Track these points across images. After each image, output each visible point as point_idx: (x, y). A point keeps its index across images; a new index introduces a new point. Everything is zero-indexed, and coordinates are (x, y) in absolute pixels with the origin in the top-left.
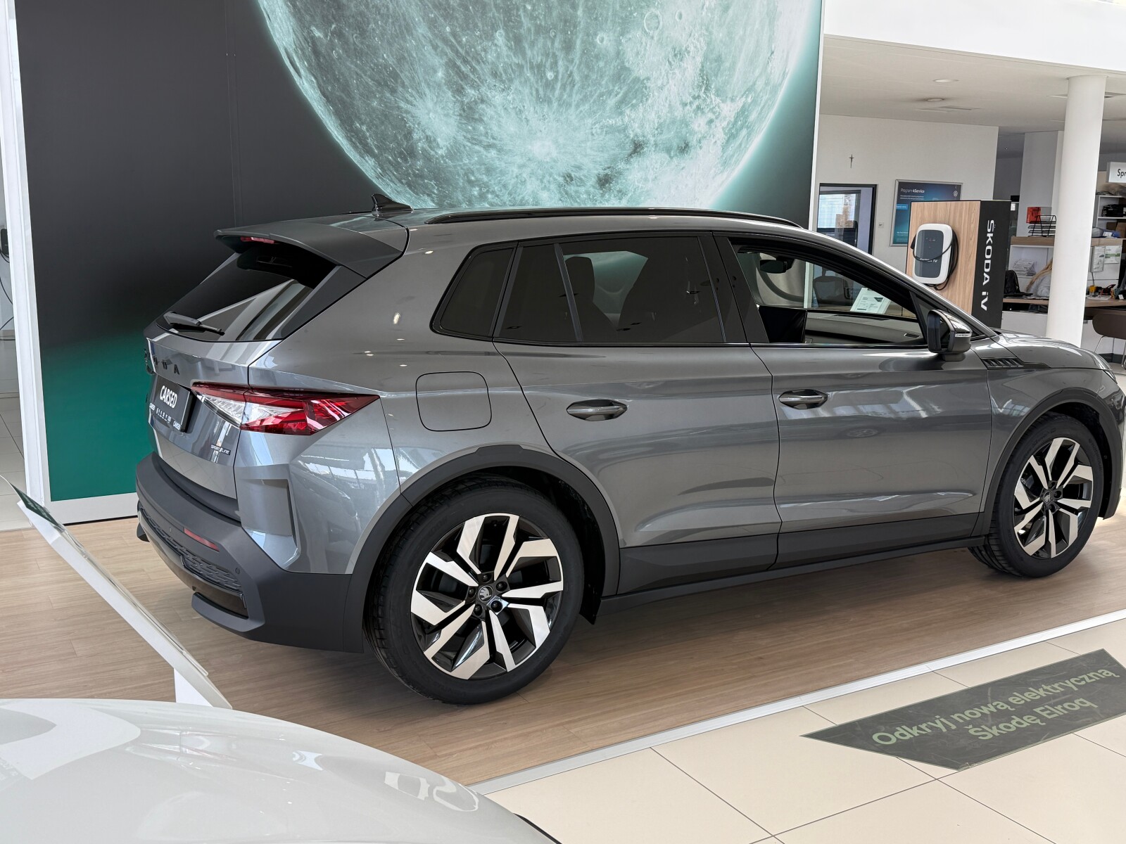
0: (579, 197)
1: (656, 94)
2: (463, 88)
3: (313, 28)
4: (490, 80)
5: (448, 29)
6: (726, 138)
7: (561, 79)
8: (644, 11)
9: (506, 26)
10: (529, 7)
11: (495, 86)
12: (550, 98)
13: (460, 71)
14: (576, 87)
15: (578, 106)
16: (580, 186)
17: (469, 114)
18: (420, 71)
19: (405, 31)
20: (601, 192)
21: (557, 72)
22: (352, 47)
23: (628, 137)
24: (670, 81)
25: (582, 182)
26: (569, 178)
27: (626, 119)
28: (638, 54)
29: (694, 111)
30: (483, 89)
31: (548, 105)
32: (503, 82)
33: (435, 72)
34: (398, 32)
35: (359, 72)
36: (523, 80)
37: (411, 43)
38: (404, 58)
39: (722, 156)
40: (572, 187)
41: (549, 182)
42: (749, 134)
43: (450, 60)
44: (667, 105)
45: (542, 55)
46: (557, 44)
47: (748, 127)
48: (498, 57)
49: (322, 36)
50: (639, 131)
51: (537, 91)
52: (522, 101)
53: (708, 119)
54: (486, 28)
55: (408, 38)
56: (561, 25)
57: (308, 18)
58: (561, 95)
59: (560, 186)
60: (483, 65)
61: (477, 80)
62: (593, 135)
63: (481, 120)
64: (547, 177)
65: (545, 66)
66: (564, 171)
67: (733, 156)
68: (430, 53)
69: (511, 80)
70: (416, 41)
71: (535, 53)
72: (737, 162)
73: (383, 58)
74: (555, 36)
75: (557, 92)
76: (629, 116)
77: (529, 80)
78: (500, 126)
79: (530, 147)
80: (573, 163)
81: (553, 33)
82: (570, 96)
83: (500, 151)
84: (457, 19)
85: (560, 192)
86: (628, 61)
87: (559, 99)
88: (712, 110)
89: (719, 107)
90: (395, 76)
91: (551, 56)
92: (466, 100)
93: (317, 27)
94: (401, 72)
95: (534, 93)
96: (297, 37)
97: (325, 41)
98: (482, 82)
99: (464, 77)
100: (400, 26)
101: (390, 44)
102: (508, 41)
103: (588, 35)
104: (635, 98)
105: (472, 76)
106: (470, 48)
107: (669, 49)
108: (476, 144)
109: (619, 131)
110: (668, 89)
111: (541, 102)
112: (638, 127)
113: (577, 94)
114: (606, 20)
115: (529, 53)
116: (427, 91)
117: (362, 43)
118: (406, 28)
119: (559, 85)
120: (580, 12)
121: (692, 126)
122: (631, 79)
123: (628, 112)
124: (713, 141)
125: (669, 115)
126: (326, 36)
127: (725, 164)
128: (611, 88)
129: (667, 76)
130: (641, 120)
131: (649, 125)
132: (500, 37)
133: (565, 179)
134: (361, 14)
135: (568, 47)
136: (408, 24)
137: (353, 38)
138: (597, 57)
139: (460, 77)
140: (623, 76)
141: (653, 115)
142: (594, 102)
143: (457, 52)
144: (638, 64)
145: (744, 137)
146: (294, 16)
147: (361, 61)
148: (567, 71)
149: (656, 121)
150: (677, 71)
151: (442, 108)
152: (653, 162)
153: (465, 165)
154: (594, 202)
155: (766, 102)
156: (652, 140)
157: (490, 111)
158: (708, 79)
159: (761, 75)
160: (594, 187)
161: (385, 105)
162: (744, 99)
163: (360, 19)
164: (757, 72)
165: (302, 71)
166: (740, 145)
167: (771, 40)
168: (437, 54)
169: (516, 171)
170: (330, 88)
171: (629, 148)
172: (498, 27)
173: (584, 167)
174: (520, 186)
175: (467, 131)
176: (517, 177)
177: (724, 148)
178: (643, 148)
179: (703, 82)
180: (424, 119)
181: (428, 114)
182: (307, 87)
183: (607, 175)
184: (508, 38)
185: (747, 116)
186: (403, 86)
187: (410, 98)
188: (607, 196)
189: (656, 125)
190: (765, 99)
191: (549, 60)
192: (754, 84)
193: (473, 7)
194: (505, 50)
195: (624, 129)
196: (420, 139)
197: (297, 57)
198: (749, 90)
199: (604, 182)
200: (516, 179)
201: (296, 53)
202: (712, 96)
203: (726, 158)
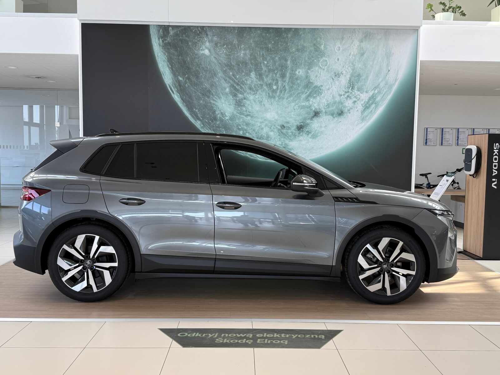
0: (288, 134)
1: (326, 92)
2: (237, 94)
3: (179, 77)
4: (248, 91)
5: (231, 73)
6: (364, 108)
7: (280, 88)
8: (320, 59)
9: (255, 70)
10: (266, 62)
11: (250, 93)
12: (275, 96)
13: (236, 88)
14: (287, 91)
15: (287, 98)
16: (288, 130)
17: (239, 104)
18: (220, 89)
19: (214, 76)
20: (299, 132)
21: (278, 86)
22: (193, 82)
23: (312, 110)
24: (333, 86)
25: (289, 128)
26: (283, 127)
27: (311, 103)
28: (316, 76)
29: (346, 98)
30: (245, 94)
31: (274, 99)
32: (254, 91)
33: (225, 89)
34: (211, 76)
35: (195, 91)
36: (262, 90)
37: (216, 79)
38: (213, 85)
39: (361, 116)
40: (285, 130)
41: (274, 128)
42: (376, 107)
43: (231, 84)
44: (331, 96)
45: (271, 80)
46: (278, 75)
47: (375, 104)
48: (252, 82)
49: (182, 79)
50: (317, 107)
51: (269, 94)
52: (262, 98)
53: (353, 101)
54: (247, 72)
56: (280, 68)
57: (177, 73)
58: (280, 95)
59: (279, 130)
60: (245, 85)
61: (243, 91)
62: (294, 109)
63: (244, 106)
64: (273, 127)
65: (272, 84)
66: (281, 124)
67: (367, 116)
68: (223, 82)
69: (257, 90)
70: (218, 78)
71: (268, 79)
72: (370, 119)
73: (205, 86)
74: (277, 72)
75: (278, 94)
76: (312, 101)
77: (265, 90)
78: (252, 108)
79: (265, 115)
80: (285, 121)
81: (276, 72)
82: (284, 95)
83: (252, 117)
84: (235, 69)
85: (279, 132)
86: (312, 80)
87: (279, 96)
88: (355, 97)
89: (359, 96)
90: (209, 91)
91: (275, 80)
92: (238, 99)
93: (180, 77)
94: (212, 90)
95: (267, 94)
96: (173, 80)
97: (183, 81)
98: (245, 92)
99: (237, 90)
100: (212, 74)
101: (208, 80)
103: (292, 71)
104: (315, 94)
105: (241, 90)
106: (240, 79)
107: (333, 73)
108: (242, 115)
109: (307, 108)
110: (332, 90)
111: (271, 98)
112: (317, 106)
113: (287, 94)
114: (301, 64)
115: (265, 80)
116: (222, 96)
117: (197, 81)
118: (215, 74)
119: (279, 91)
120: (289, 62)
121: (345, 104)
122: (313, 86)
123: (312, 100)
124: (356, 110)
125: (332, 100)
126: (184, 79)
127: (363, 119)
128: (303, 90)
129: (331, 84)
130: (317, 103)
131: (322, 104)
132: (253, 75)
133: (281, 127)
134: (197, 71)
135: (283, 76)
136: (215, 73)
137: (194, 79)
138: (297, 79)
139: (235, 90)
140: (309, 86)
141: (324, 101)
142: (295, 96)
143: (234, 81)
144: (317, 81)
145: (373, 108)
146: (172, 73)
147: (197, 87)
148: (282, 85)
149: (326, 103)
150: (336, 82)
151: (228, 102)
152: (324, 119)
153: (237, 122)
154: (295, 136)
155: (386, 92)
156: (324, 110)
157: (248, 102)
158: (353, 84)
159: (382, 81)
160: (295, 130)
161: (205, 102)
162: (373, 92)
163: (196, 72)
164: (380, 80)
165: (175, 92)
166: (372, 111)
167: (388, 65)
168: (226, 83)
169: (259, 124)
170: (184, 97)
171: (312, 114)
172: (252, 71)
173: (290, 122)
174: (260, 130)
175: (238, 110)
176: (259, 127)
177: (363, 112)
178: (319, 114)
179: (350, 86)
180: (220, 107)
181: (222, 104)
182: (176, 97)
183: (301, 125)
184: (256, 75)
185: (375, 99)
186: (213, 95)
187: (215, 99)
188: (301, 134)
189: (326, 105)
190: (385, 91)
191: (274, 82)
192: (379, 85)
193: (242, 65)
194: (255, 79)
195: (310, 106)
196: (219, 114)
197: (173, 87)
198: (376, 87)
199: (300, 128)
200: (259, 128)
201: (173, 86)
202: (356, 91)
203: (363, 117)
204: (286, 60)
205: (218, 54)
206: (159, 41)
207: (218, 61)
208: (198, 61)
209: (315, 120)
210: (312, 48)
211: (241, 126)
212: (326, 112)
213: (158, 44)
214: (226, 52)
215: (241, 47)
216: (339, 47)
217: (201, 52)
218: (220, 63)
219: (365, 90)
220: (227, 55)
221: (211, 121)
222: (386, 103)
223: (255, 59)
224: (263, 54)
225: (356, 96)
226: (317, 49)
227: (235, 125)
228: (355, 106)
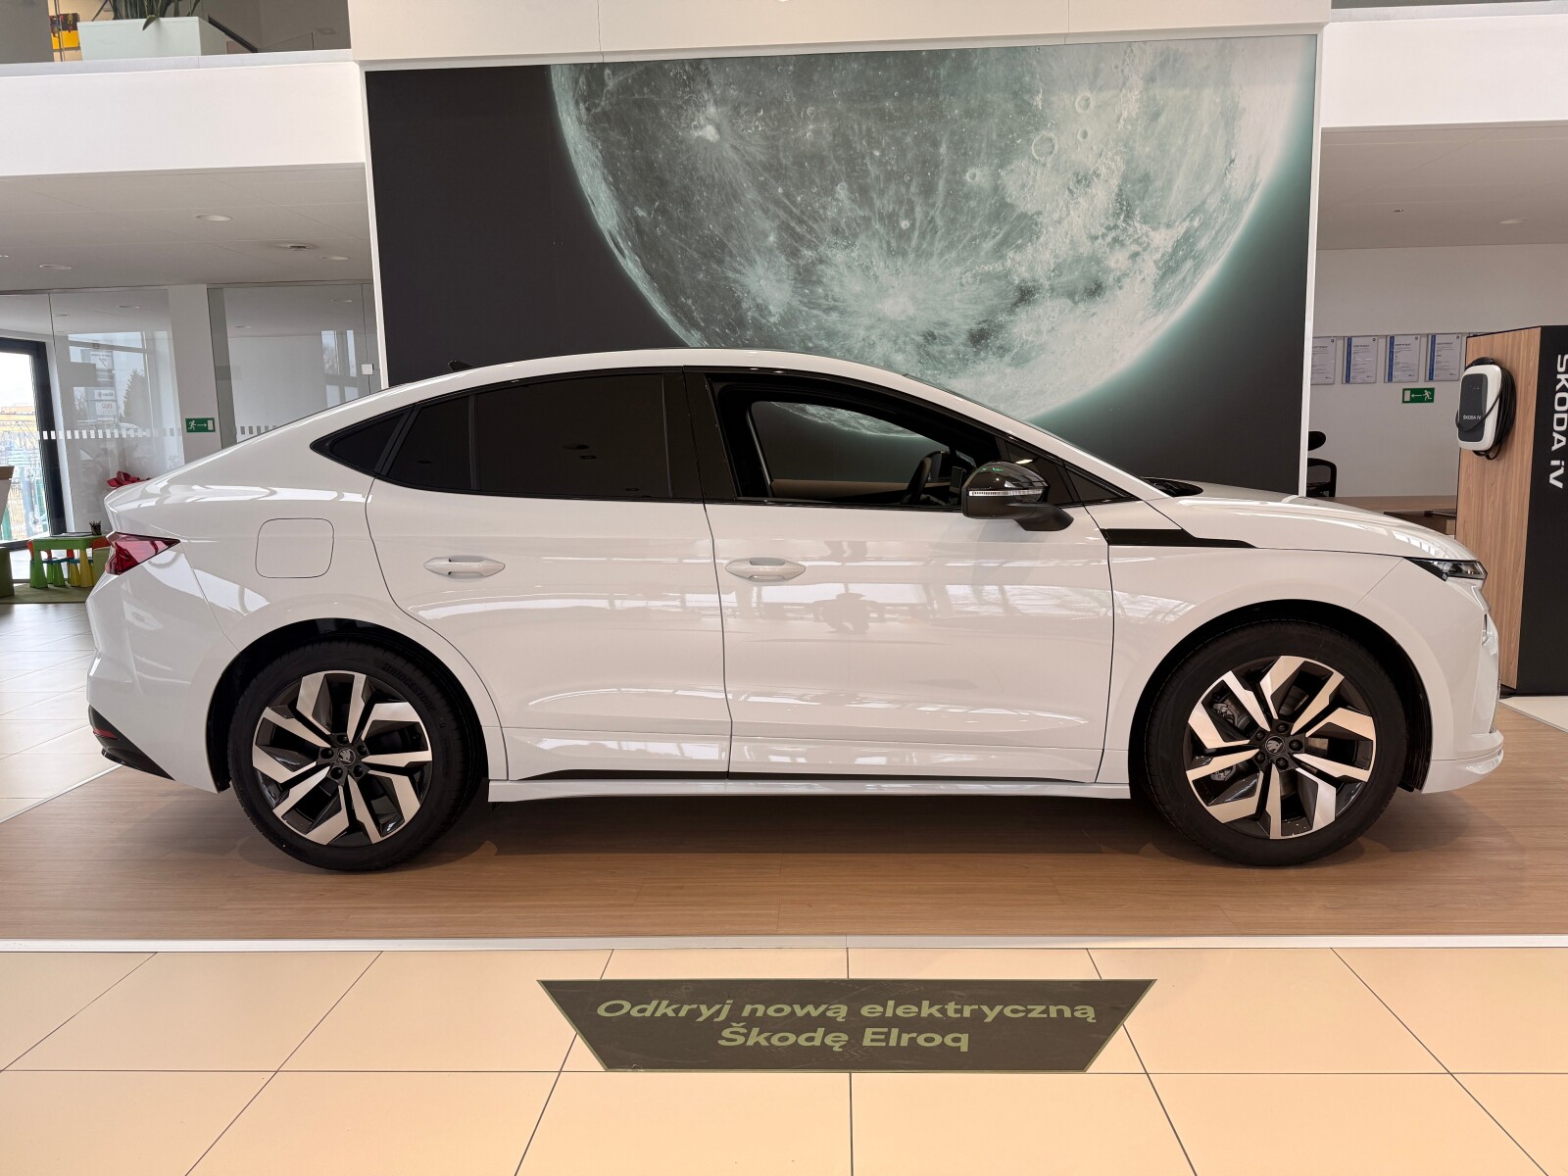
0: (944, 358)
1: (1051, 230)
2: (798, 250)
3: (636, 208)
4: (830, 238)
5: (780, 190)
6: (1160, 273)
7: (920, 227)
8: (1031, 136)
9: (848, 177)
10: (877, 153)
11: (836, 243)
12: (905, 250)
13: (795, 232)
14: (939, 234)
15: (941, 255)
16: (945, 345)
17: (806, 277)
18: (750, 237)
19: (732, 199)
20: (975, 350)
21: (914, 220)
22: (677, 222)
23: (1012, 284)
24: (1071, 214)
25: (948, 340)
26: (930, 337)
27: (1009, 263)
28: (1023, 187)
29: (1108, 244)
30: (822, 249)
31: (903, 257)
32: (847, 238)
33: (766, 236)
34: (725, 200)
35: (683, 245)
36: (870, 233)
37: (739, 210)
38: (732, 227)
39: (1155, 296)
40: (935, 347)
41: (905, 343)
42: (1196, 267)
43: (782, 222)
44: (1068, 242)
45: (894, 203)
47: (1194, 258)
48: (840, 211)
49: (645, 215)
50: (1026, 275)
51: (888, 243)
52: (869, 256)
53: (1130, 253)
54: (824, 183)
55: (735, 205)
56: (918, 167)
57: (631, 199)
58: (919, 245)
59: (919, 346)
60: (821, 223)
61: (814, 239)
62: (962, 285)
63: (819, 282)
64: (903, 338)
65: (898, 215)
66: (924, 329)
67: (1170, 296)
68: (760, 218)
69: (855, 236)
70: (744, 207)
71: (885, 202)
72: (1178, 302)
73: (709, 230)
74: (911, 181)
75: (914, 243)
76: (1013, 259)
77: (879, 232)
78: (842, 286)
79: (879, 306)
80: (936, 320)
81: (908, 178)
82: (931, 244)
83: (842, 313)
84: (791, 178)
85: (919, 354)
86: (1010, 197)
87: (918, 249)
88: (1136, 241)
89: (1147, 236)
90: (722, 246)
91: (905, 203)
92: (801, 263)
93: (640, 207)
94: (729, 241)
95: (885, 246)
96: (621, 219)
97: (648, 220)
98: (821, 242)
99: (799, 238)
100: (727, 194)
101: (716, 214)
102: (852, 193)
103: (954, 173)
104: (1022, 237)
105: (809, 236)
106: (806, 206)
107: (1069, 175)
108: (813, 308)
109: (999, 278)
110: (1067, 223)
111: (894, 255)
112: (1026, 271)
113: (940, 241)
114: (979, 155)
115: (878, 203)
116: (758, 258)
117: (686, 217)
118: (733, 196)
119: (916, 233)
120: (943, 150)
121: (1104, 263)
122: (1014, 216)
123: (1011, 254)
124: (1140, 278)
125: (1070, 252)
126: (650, 214)
127: (1160, 304)
128: (987, 228)
129: (1066, 209)
130: (1028, 263)
131: (1042, 267)
132: (842, 191)
133: (926, 338)
134: (686, 188)
135: (928, 190)
136: (736, 191)
137: (677, 213)
138: (967, 197)
139: (794, 239)
140: (1003, 214)
141: (1048, 255)
142: (964, 248)
143: (790, 213)
145: (1189, 271)
146: (618, 199)
147: (686, 235)
148: (927, 217)
149: (1052, 261)
150: (1081, 200)
151: (775, 274)
152: (1048, 311)
153: (801, 331)
154: (964, 361)
155: (1224, 224)
156: (1047, 284)
157: (830, 272)
158: (1129, 205)
159: (1213, 191)
160: (964, 345)
161: (712, 278)
162: (1187, 224)
163: (683, 193)
164: (1207, 189)
165: (626, 252)
166: (1184, 279)
167: (1229, 145)
168: (768, 218)
169: (862, 333)
170: (653, 266)
171: (1013, 296)
172: (840, 180)
173: (951, 323)
174: (867, 350)
175: (804, 295)
176: (864, 340)
177: (1158, 285)
178: (1033, 295)
179: (1121, 209)
180: (754, 287)
181: (759, 281)
182: (632, 267)
183: (982, 330)
184: (851, 190)
185: (1194, 244)
186: (731, 255)
187: (739, 267)
188: (982, 354)
189: (1053, 266)
190: (1221, 219)
191: (903, 208)
192: (1204, 203)
193: (809, 163)
194: (847, 205)
195: (1006, 275)
196: (750, 308)
197: (622, 238)
198: (1195, 211)
199: (979, 338)
200: (862, 343)
201: (620, 234)
202: (1137, 225)
203: (1161, 298)
204: (936, 144)
205: (741, 137)
206: (578, 109)
207: (743, 156)
208: (688, 159)
209: (1022, 313)
210: (1010, 106)
211: (813, 340)
212: (1052, 289)
213: (574, 118)
214: (763, 131)
215: (805, 113)
216: (1087, 99)
217: (696, 134)
218: (748, 163)
219: (1165, 220)
220: (767, 138)
221: (729, 329)
222: (1223, 257)
223: (847, 144)
224: (869, 130)
225: (1139, 238)
226: (1023, 108)
227: (797, 339)
228: (1136, 267)
